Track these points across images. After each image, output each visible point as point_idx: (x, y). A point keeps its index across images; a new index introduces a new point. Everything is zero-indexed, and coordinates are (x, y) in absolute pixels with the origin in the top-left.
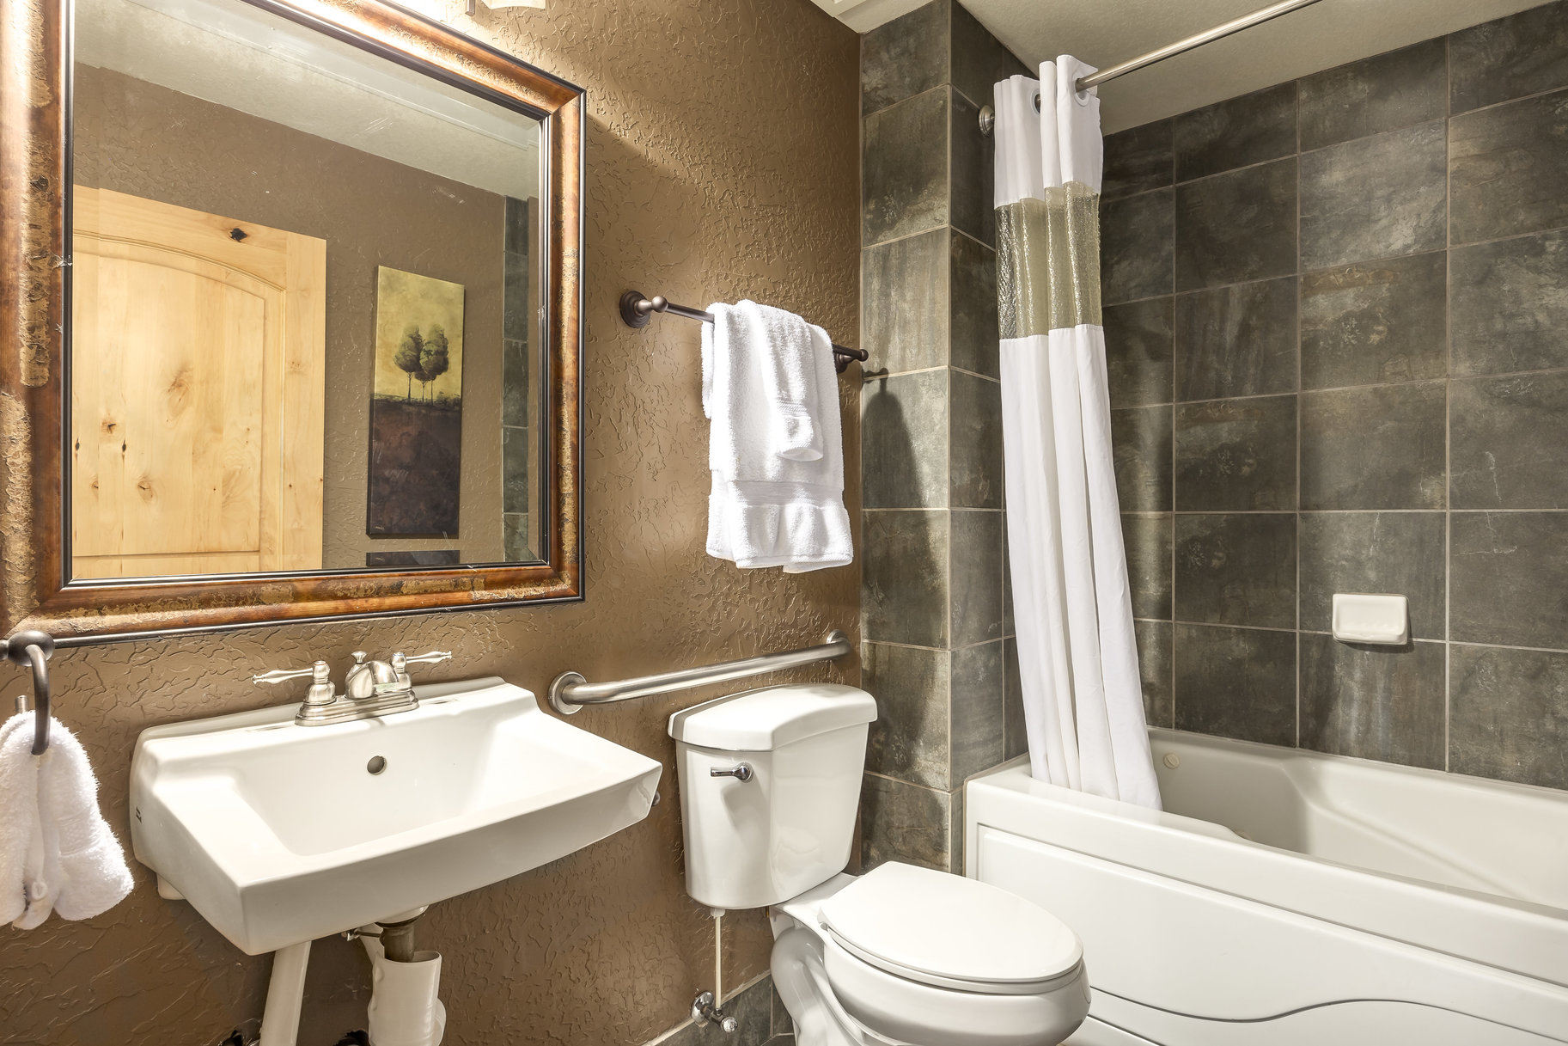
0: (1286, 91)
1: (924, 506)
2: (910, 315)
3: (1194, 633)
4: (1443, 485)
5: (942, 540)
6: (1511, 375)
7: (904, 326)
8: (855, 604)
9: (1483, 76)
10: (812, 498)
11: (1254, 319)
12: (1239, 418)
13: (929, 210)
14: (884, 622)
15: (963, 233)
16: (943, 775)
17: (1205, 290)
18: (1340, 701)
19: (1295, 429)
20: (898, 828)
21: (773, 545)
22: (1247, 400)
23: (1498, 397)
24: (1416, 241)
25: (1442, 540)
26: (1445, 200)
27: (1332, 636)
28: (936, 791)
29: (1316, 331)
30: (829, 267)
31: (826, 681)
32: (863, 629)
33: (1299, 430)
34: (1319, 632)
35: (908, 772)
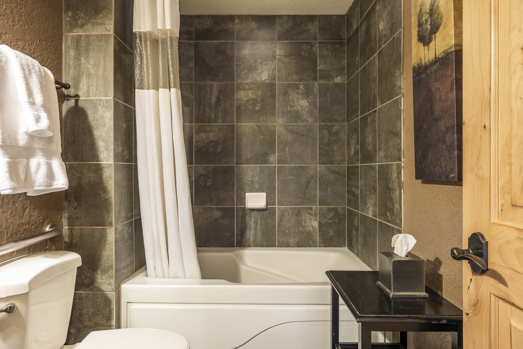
0: (231, 18)
1: (100, 161)
2: (92, 71)
3: (201, 210)
4: (275, 157)
5: (110, 177)
6: (292, 124)
7: (89, 76)
8: (61, 209)
9: (285, 31)
10: (45, 156)
11: (221, 96)
12: (216, 131)
13: (103, 24)
14: (77, 217)
15: (119, 39)
16: (111, 284)
17: (205, 83)
18: (248, 229)
19: (234, 136)
20: (86, 315)
21: (24, 181)
22: (219, 125)
23: (289, 130)
24: (268, 79)
25: (275, 174)
26: (276, 67)
27: (245, 207)
28: (107, 293)
29: (240, 103)
30: (47, 39)
31: (46, 250)
32: (65, 222)
33: (235, 137)
34: (242, 206)
35: (92, 287)
